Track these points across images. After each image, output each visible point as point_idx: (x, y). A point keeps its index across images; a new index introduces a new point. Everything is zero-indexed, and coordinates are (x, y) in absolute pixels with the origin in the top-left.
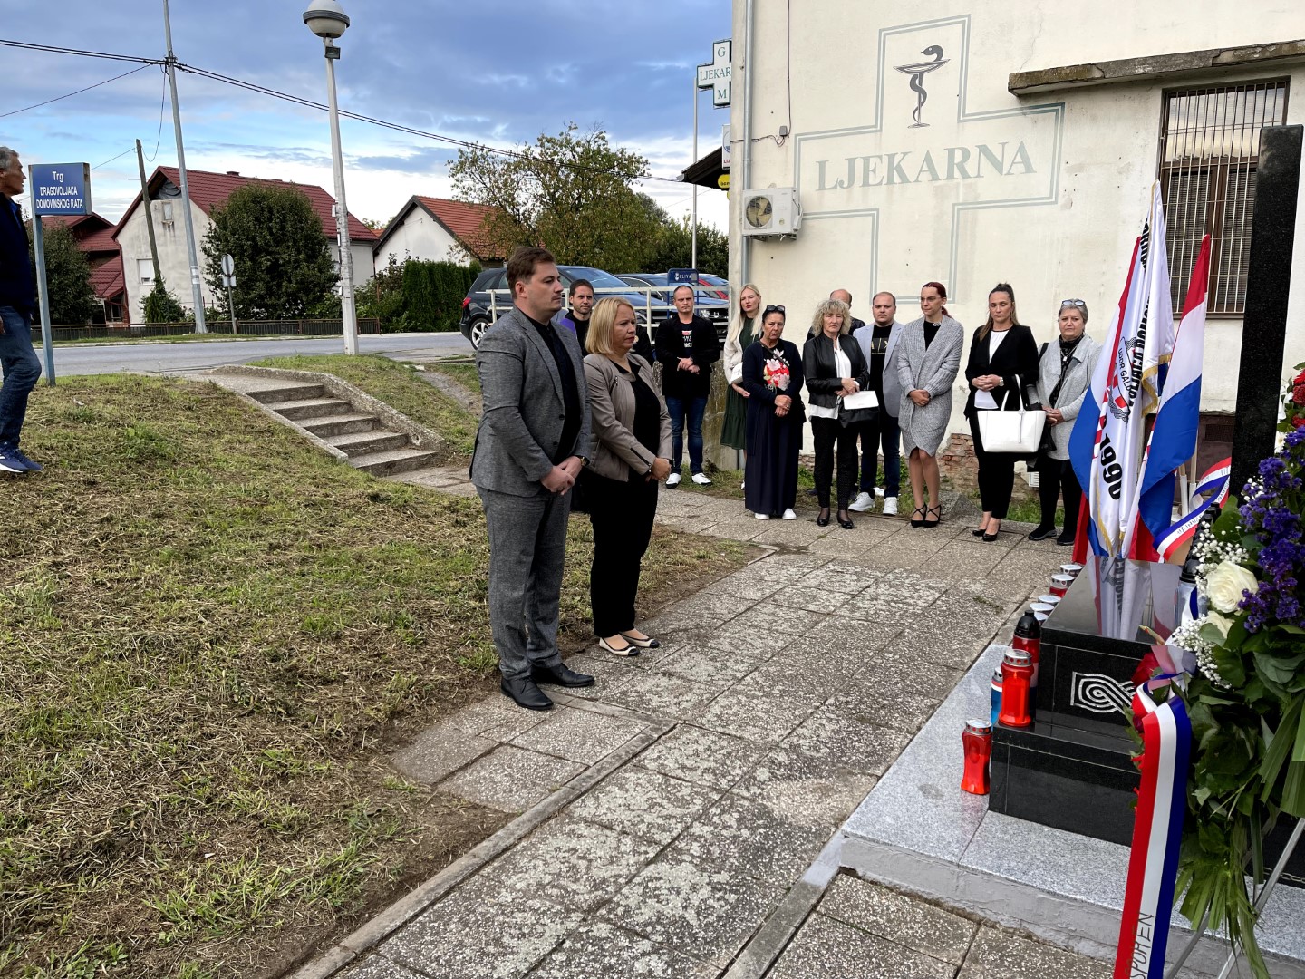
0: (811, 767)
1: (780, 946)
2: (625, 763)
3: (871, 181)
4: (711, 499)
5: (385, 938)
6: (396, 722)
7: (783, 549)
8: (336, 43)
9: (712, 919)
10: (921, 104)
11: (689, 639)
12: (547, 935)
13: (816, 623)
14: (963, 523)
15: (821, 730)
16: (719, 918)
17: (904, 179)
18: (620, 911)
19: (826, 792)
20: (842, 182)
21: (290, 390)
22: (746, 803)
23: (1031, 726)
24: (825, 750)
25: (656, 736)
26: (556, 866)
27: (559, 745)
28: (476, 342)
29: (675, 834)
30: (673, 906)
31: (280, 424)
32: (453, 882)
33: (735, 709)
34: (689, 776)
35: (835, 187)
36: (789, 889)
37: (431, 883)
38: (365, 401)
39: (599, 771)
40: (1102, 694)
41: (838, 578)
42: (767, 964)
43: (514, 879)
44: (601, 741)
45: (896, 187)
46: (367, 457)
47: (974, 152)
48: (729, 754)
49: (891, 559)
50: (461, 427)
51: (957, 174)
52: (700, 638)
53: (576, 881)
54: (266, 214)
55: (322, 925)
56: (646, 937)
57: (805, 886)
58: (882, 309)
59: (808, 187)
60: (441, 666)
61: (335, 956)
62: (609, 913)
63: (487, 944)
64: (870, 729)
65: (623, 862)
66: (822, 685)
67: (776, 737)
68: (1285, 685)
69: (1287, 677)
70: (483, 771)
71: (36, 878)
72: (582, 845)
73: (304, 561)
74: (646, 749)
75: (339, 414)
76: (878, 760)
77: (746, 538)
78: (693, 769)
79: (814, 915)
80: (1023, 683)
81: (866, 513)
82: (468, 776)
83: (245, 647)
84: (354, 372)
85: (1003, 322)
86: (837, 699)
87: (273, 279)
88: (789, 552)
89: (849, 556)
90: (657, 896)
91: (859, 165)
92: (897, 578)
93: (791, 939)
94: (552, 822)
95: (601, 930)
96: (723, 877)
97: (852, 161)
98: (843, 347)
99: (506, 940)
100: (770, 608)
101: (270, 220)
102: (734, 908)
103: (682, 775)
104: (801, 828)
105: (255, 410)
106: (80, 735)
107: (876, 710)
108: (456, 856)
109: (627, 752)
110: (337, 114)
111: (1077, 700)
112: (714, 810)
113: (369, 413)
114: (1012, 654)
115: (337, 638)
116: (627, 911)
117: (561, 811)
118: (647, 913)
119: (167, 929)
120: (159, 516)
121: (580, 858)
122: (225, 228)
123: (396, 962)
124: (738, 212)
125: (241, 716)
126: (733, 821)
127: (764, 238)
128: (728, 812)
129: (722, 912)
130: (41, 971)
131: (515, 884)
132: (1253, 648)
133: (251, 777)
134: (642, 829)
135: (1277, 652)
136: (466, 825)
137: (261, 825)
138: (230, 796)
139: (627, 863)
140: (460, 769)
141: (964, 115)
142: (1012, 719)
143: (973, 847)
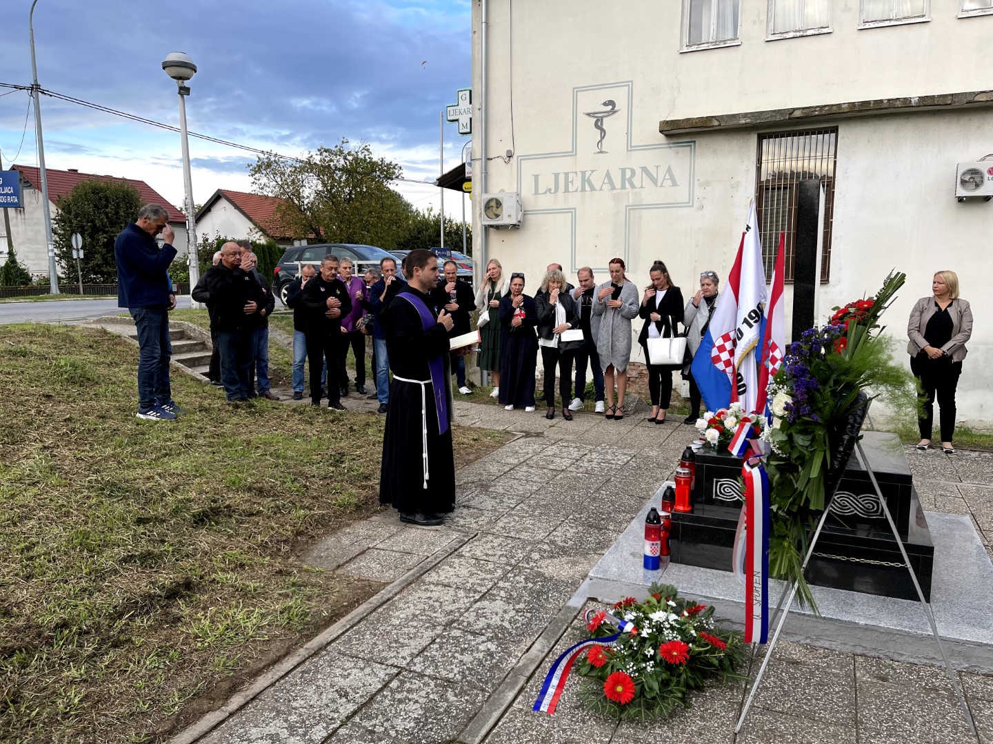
0: (564, 551)
1: (560, 634)
2: (451, 554)
3: (571, 188)
4: (474, 405)
5: (329, 644)
6: (299, 538)
7: (528, 434)
8: (187, 83)
9: (518, 625)
10: (602, 138)
12: (425, 636)
13: (556, 476)
14: (642, 416)
15: (566, 533)
16: (523, 625)
17: (593, 189)
18: (465, 624)
19: (574, 563)
20: (550, 190)
22: (528, 571)
23: (692, 511)
24: (570, 543)
25: (467, 540)
26: (421, 606)
27: (408, 547)
29: (489, 587)
30: (495, 620)
32: (361, 616)
33: (513, 524)
34: (491, 559)
35: (545, 193)
36: (560, 610)
37: (348, 617)
39: (435, 559)
40: (730, 490)
41: (566, 449)
42: (553, 642)
43: (397, 613)
44: (433, 544)
45: (587, 194)
47: (638, 172)
48: (513, 547)
49: (598, 439)
51: (627, 185)
52: (484, 487)
53: (435, 612)
54: (104, 202)
55: (291, 638)
56: (483, 635)
57: (569, 607)
59: (527, 192)
60: (320, 506)
61: (302, 652)
62: (459, 625)
63: (390, 643)
64: (596, 531)
65: (461, 601)
66: (564, 509)
67: (540, 537)
68: (807, 447)
69: (807, 443)
70: (362, 562)
72: (435, 595)
74: (461, 546)
75: (197, 351)
76: (602, 546)
77: (501, 428)
78: (495, 555)
79: (576, 621)
80: (687, 487)
81: (579, 411)
82: (352, 566)
86: (574, 516)
87: (108, 252)
88: (531, 436)
89: (570, 437)
90: (485, 616)
91: (562, 178)
92: (603, 449)
93: (565, 631)
94: (413, 585)
95: (457, 633)
96: (522, 606)
97: (557, 176)
99: (401, 640)
100: (525, 468)
101: (107, 207)
102: (530, 619)
103: (487, 559)
104: (563, 581)
106: (106, 544)
107: (599, 521)
108: (359, 605)
109: (451, 549)
110: (187, 134)
111: (717, 495)
112: (509, 575)
114: (679, 470)
116: (469, 623)
117: (417, 579)
118: (482, 623)
120: (103, 417)
121: (434, 601)
122: (69, 213)
123: (338, 653)
124: (478, 209)
126: (522, 580)
127: (497, 227)
128: (518, 575)
129: (524, 622)
130: (132, 665)
131: (398, 617)
132: (792, 431)
133: (223, 566)
134: (469, 585)
135: (803, 432)
136: (363, 588)
137: (237, 590)
138: (213, 576)
139: (464, 602)
140: (347, 562)
141: (631, 147)
142: (681, 508)
143: (662, 579)
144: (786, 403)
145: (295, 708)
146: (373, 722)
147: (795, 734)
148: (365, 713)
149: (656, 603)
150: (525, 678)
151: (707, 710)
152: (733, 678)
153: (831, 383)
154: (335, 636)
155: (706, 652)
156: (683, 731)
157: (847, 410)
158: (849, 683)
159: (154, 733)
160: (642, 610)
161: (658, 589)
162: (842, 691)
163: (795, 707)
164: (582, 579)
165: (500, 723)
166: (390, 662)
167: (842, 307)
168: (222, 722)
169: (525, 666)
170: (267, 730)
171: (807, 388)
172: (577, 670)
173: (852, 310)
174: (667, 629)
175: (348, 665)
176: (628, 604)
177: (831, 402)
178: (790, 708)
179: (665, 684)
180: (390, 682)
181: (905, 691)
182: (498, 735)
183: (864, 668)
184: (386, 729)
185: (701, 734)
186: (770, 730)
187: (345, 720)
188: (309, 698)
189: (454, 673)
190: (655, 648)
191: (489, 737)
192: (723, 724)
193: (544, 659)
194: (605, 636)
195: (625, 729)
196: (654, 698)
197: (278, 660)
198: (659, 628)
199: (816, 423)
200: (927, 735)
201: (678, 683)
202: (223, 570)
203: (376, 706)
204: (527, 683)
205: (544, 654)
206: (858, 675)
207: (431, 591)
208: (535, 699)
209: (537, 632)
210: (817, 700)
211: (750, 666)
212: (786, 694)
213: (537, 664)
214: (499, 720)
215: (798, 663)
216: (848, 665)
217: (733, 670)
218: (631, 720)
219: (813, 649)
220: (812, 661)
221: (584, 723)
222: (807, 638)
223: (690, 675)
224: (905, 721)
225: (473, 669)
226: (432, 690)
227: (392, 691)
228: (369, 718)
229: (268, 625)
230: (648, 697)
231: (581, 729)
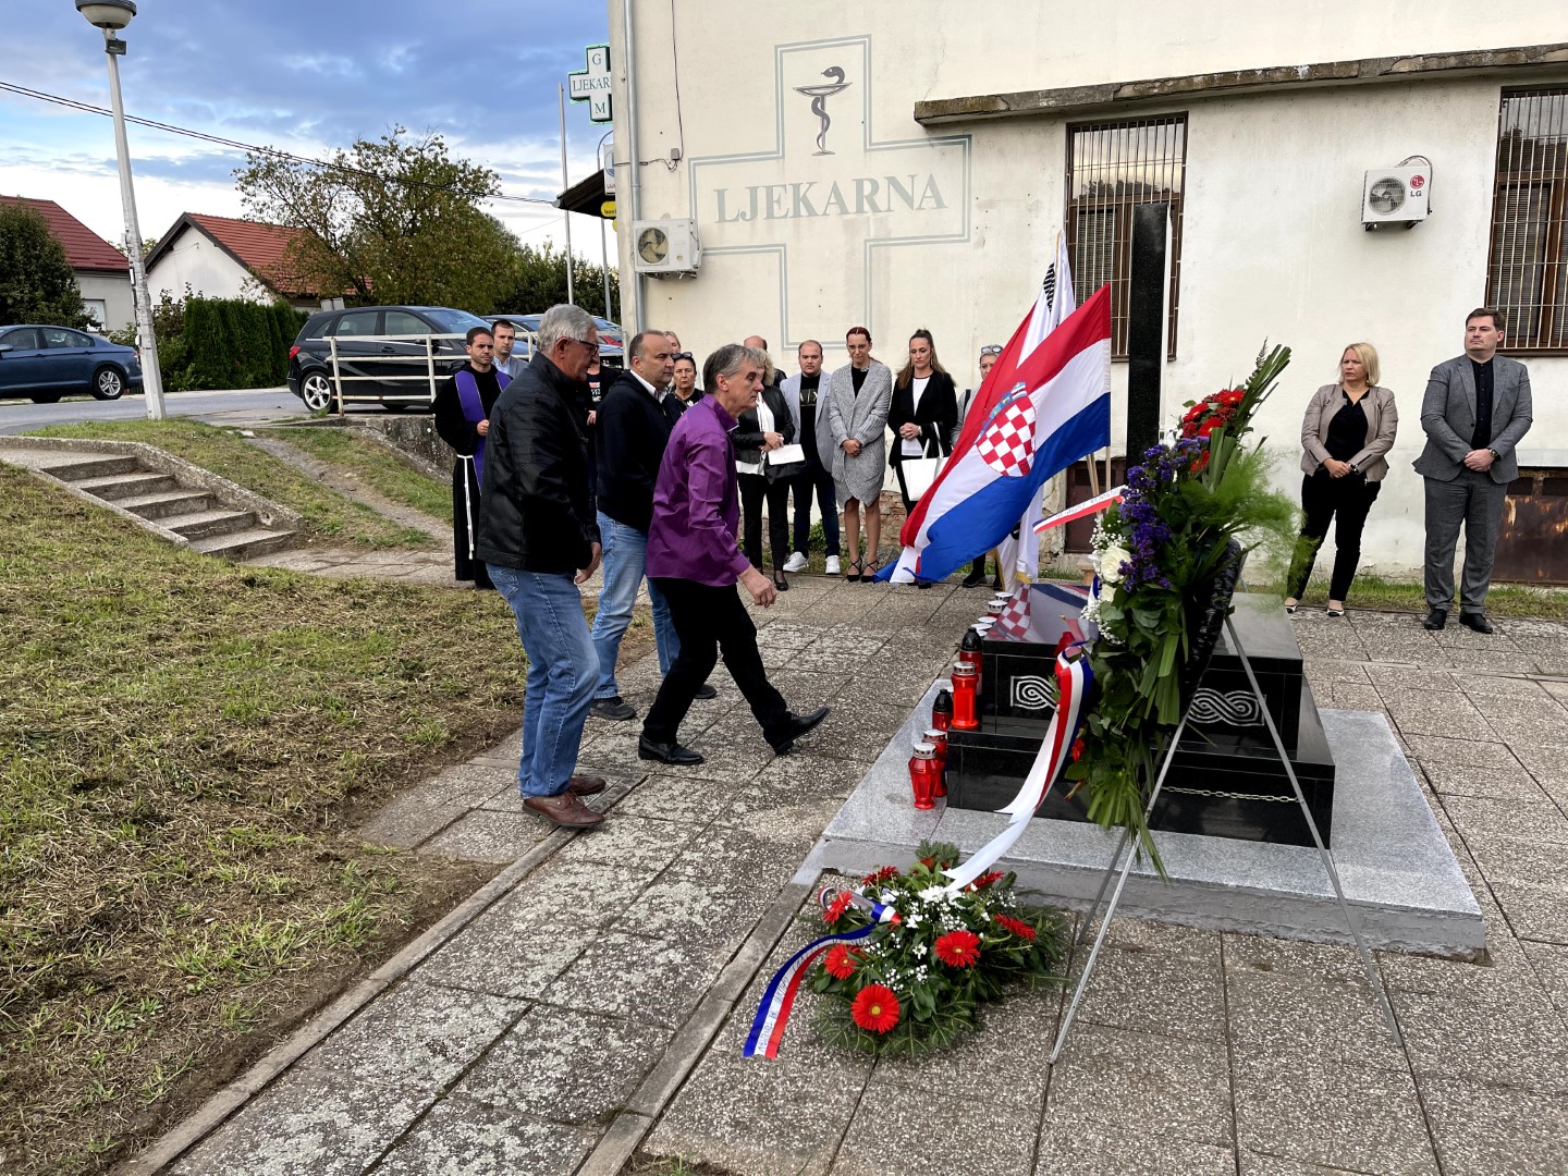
0: (783, 797)
1: (781, 930)
3: (777, 212)
5: (412, 969)
6: (354, 799)
9: (716, 919)
10: (825, 129)
11: (641, 702)
12: (568, 947)
16: (723, 918)
17: (812, 212)
18: (632, 923)
19: (800, 816)
20: (743, 214)
21: (94, 464)
22: (729, 832)
23: (979, 728)
24: (794, 783)
25: (629, 787)
26: (560, 899)
28: (310, 401)
29: (668, 861)
30: (679, 914)
31: (93, 505)
32: (464, 921)
35: (736, 219)
36: (781, 891)
37: (442, 924)
38: (196, 474)
40: (1036, 693)
41: (782, 635)
42: (771, 944)
43: (522, 913)
45: (804, 221)
46: (208, 541)
47: (883, 184)
48: (705, 795)
49: (832, 615)
50: (318, 501)
51: (866, 207)
53: (583, 907)
55: (347, 964)
56: (660, 938)
57: (795, 886)
58: (809, 360)
59: (707, 218)
60: (387, 744)
61: (366, 988)
62: (622, 925)
63: (513, 961)
64: (833, 763)
65: (624, 887)
67: (746, 777)
68: (1154, 629)
69: (1154, 624)
70: (462, 833)
71: (41, 952)
72: (582, 880)
73: (196, 651)
74: (621, 799)
75: (162, 492)
76: (843, 785)
79: (806, 907)
80: (971, 690)
81: (801, 572)
82: (445, 839)
83: (168, 737)
84: (171, 440)
85: (923, 368)
89: (788, 615)
90: (663, 909)
91: (762, 195)
92: (839, 632)
93: (789, 925)
94: (546, 865)
95: (620, 938)
96: (720, 888)
97: (753, 190)
98: (765, 399)
99: (530, 956)
102: (735, 909)
103: (663, 816)
104: (784, 845)
105: (57, 489)
107: (837, 747)
108: (459, 902)
109: (605, 804)
110: (123, 120)
111: (1015, 701)
112: (700, 840)
113: (201, 489)
114: (959, 665)
115: (266, 723)
116: (638, 922)
117: (552, 856)
118: (658, 920)
119: (194, 981)
121: (581, 890)
123: (429, 984)
124: (628, 246)
125: (190, 802)
126: (720, 847)
127: (661, 276)
128: (713, 840)
129: (725, 913)
130: (80, 1026)
131: (525, 916)
132: (1131, 605)
133: (226, 853)
134: (635, 861)
135: (1147, 607)
136: (462, 876)
137: (253, 892)
138: (211, 871)
139: (628, 888)
140: (436, 834)
141: (871, 144)
142: (962, 723)
143: (936, 834)
144: (1122, 563)
145: (360, 1078)
146: (490, 1090)
147: (1139, 1059)
148: (476, 1077)
149: (927, 873)
150: (729, 1004)
151: (1007, 1032)
152: (1044, 981)
153: (1189, 528)
154: (421, 956)
155: (1005, 944)
156: (973, 1067)
157: (1212, 570)
158: (1214, 976)
159: (126, 1134)
160: (907, 885)
161: (929, 850)
162: (1205, 989)
163: (1136, 1018)
164: (814, 840)
165: (693, 1077)
166: (513, 992)
167: (1199, 401)
168: (240, 1108)
169: (729, 983)
170: (315, 1117)
171: (1155, 540)
172: (810, 985)
173: (1213, 406)
174: (945, 914)
175: (444, 1001)
176: (886, 876)
177: (1189, 560)
178: (1129, 1019)
179: (944, 997)
180: (514, 1024)
181: (1296, 985)
182: (689, 1095)
183: (1237, 951)
184: (510, 1100)
185: (999, 1069)
186: (1101, 1055)
187: (442, 1090)
188: (384, 1059)
189: (617, 1003)
190: (928, 945)
191: (677, 1100)
192: (1032, 1050)
193: (758, 971)
194: (852, 929)
195: (886, 1071)
196: (928, 1021)
197: (329, 1000)
198: (933, 912)
199: (1167, 592)
200: (1332, 1050)
201: (964, 993)
202: (226, 860)
203: (493, 1065)
204: (732, 1010)
205: (758, 964)
206: (1227, 962)
207: (576, 874)
208: (746, 1035)
209: (745, 928)
210: (1168, 1004)
211: (1070, 959)
212: (1124, 998)
213: (747, 979)
214: (691, 1071)
215: (1139, 950)
216: (1212, 948)
217: (1045, 968)
218: (895, 1056)
219: (1162, 926)
220: (1161, 946)
221: (823, 1066)
222: (1152, 911)
223: (981, 981)
224: (1300, 1030)
225: (646, 995)
226: (583, 1031)
227: (519, 1039)
228: (482, 1084)
229: (308, 946)
230: (920, 1019)
231: (819, 1075)
